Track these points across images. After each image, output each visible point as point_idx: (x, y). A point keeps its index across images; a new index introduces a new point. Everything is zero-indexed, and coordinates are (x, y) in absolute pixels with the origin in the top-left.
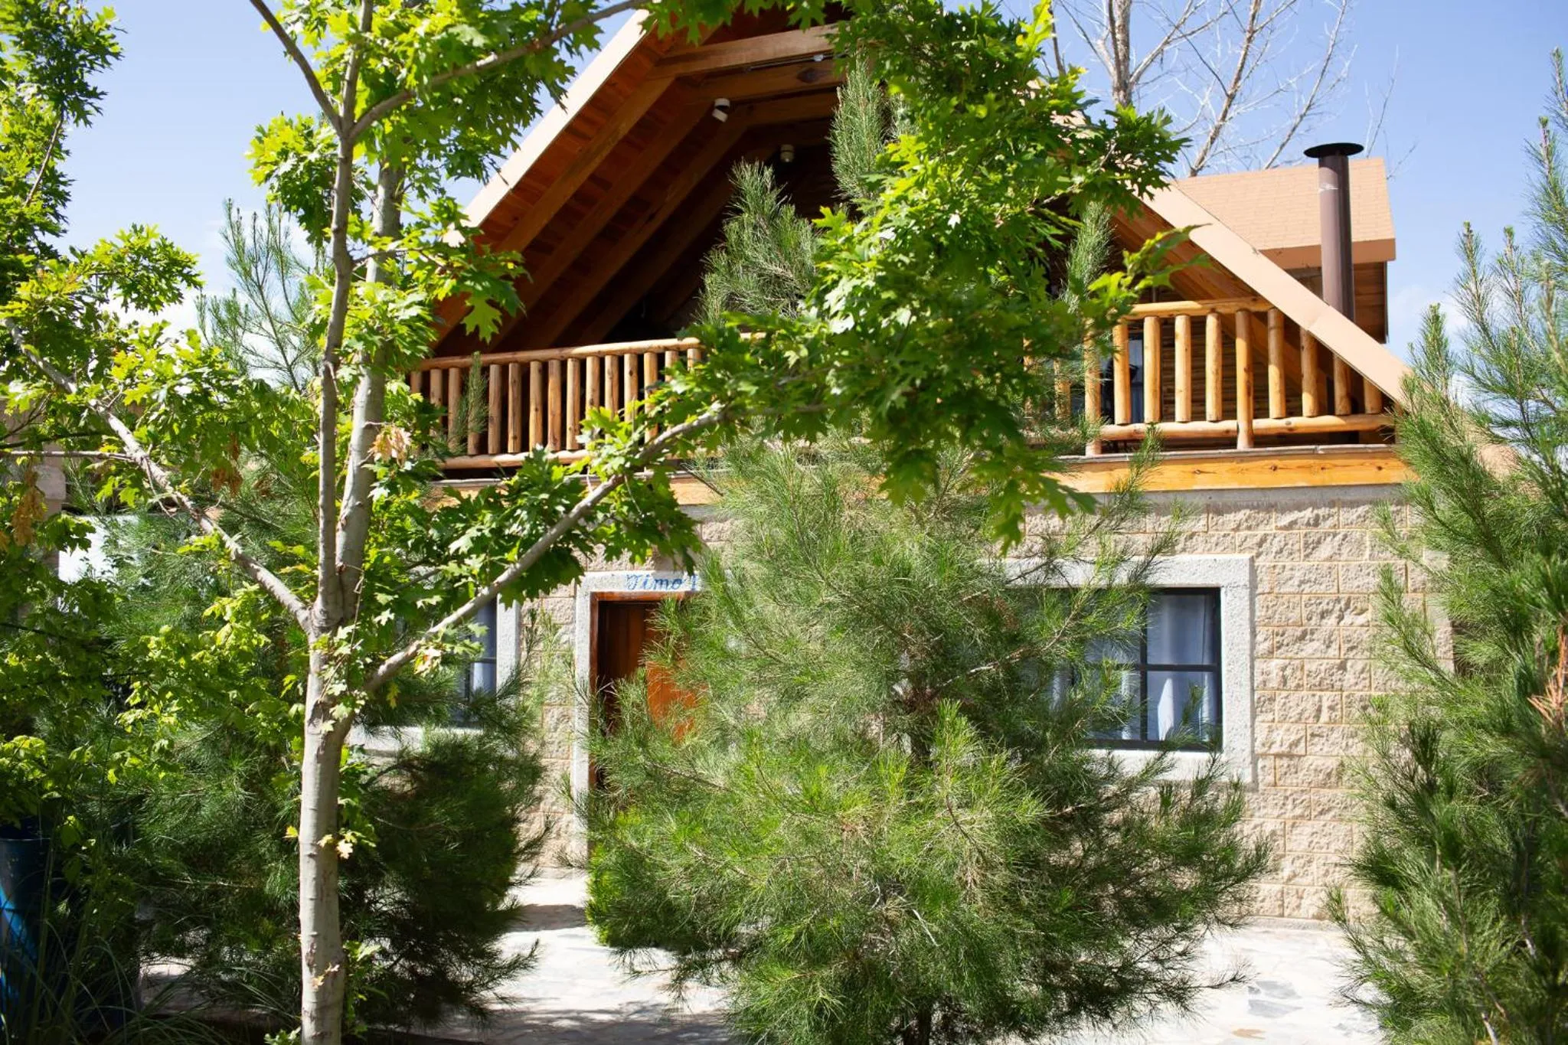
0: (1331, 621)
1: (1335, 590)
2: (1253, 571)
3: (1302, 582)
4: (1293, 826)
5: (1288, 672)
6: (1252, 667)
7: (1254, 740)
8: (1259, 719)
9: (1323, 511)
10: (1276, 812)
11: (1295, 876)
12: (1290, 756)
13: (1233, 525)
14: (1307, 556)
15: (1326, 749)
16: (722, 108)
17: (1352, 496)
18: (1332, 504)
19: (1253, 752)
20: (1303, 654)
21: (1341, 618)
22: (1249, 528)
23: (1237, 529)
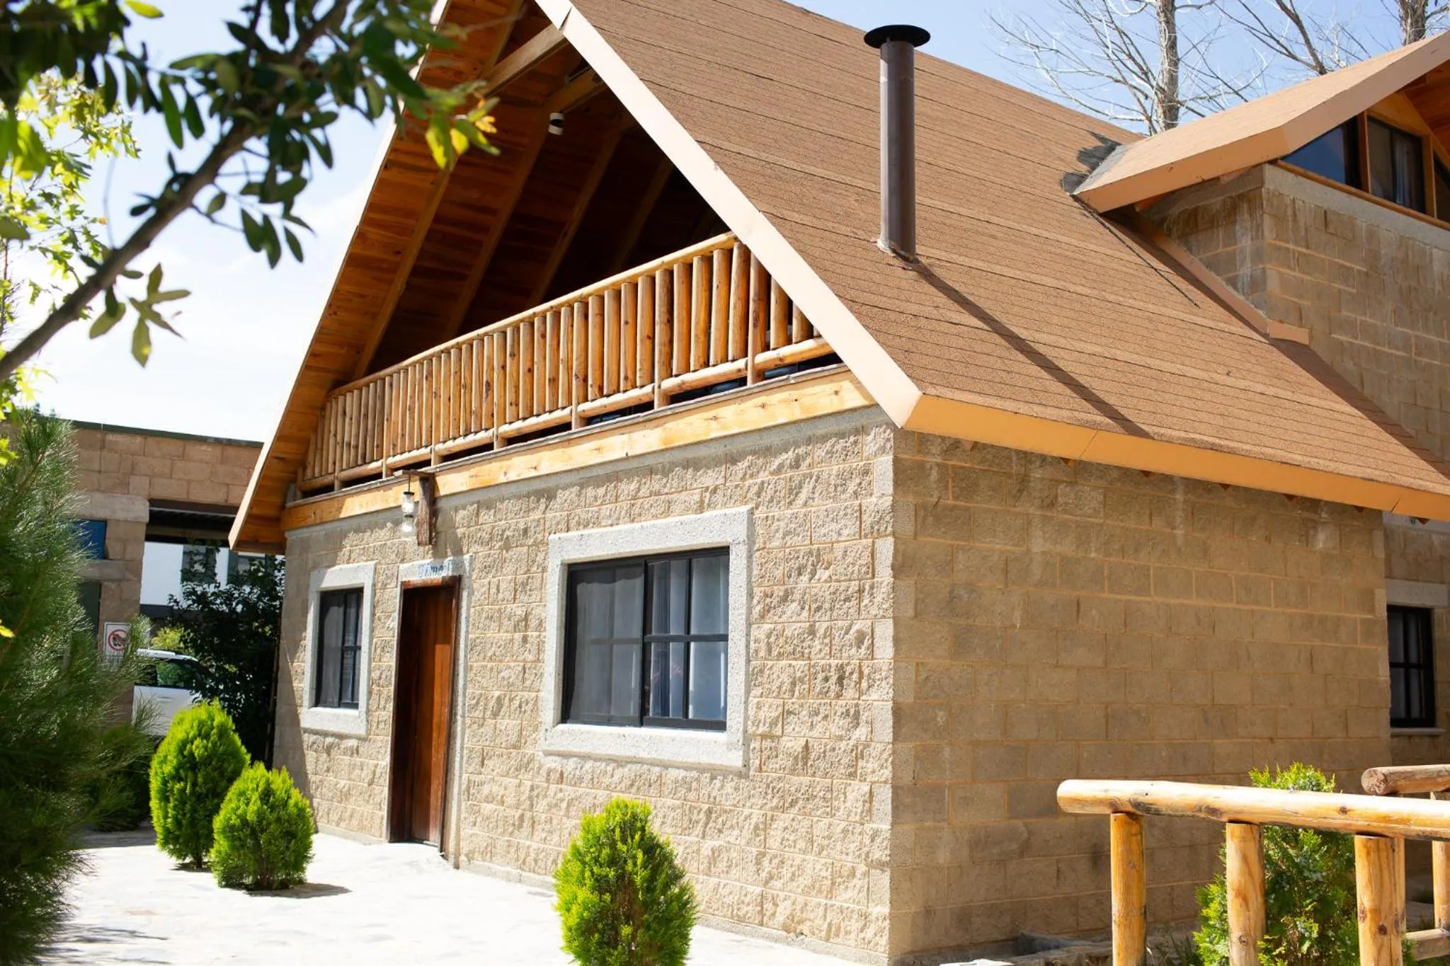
0: (805, 578)
1: (807, 542)
2: (751, 523)
3: (785, 535)
4: (772, 819)
5: (773, 639)
6: (748, 635)
7: (746, 718)
8: (753, 693)
9: (801, 451)
10: (760, 802)
11: (771, 878)
12: (772, 737)
13: (740, 475)
14: (790, 503)
15: (797, 729)
16: (556, 123)
17: (821, 429)
18: (809, 441)
19: (745, 731)
20: (784, 618)
21: (813, 573)
22: (752, 476)
23: (743, 479)
